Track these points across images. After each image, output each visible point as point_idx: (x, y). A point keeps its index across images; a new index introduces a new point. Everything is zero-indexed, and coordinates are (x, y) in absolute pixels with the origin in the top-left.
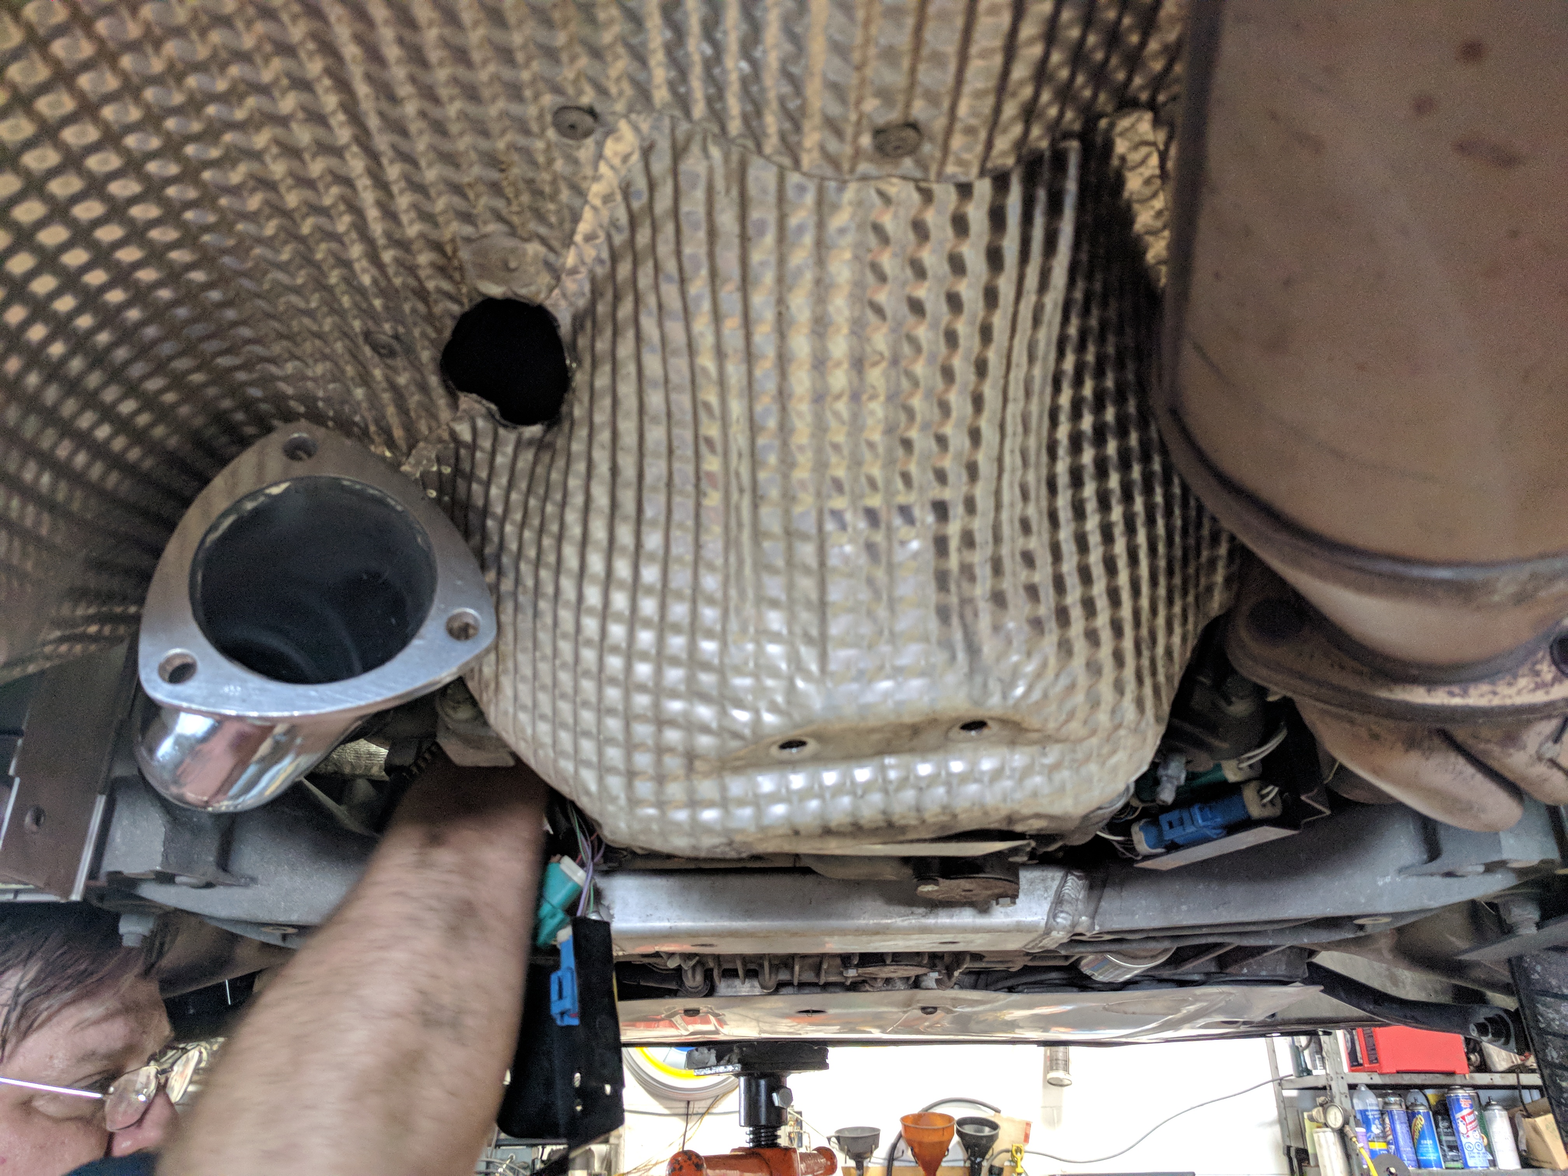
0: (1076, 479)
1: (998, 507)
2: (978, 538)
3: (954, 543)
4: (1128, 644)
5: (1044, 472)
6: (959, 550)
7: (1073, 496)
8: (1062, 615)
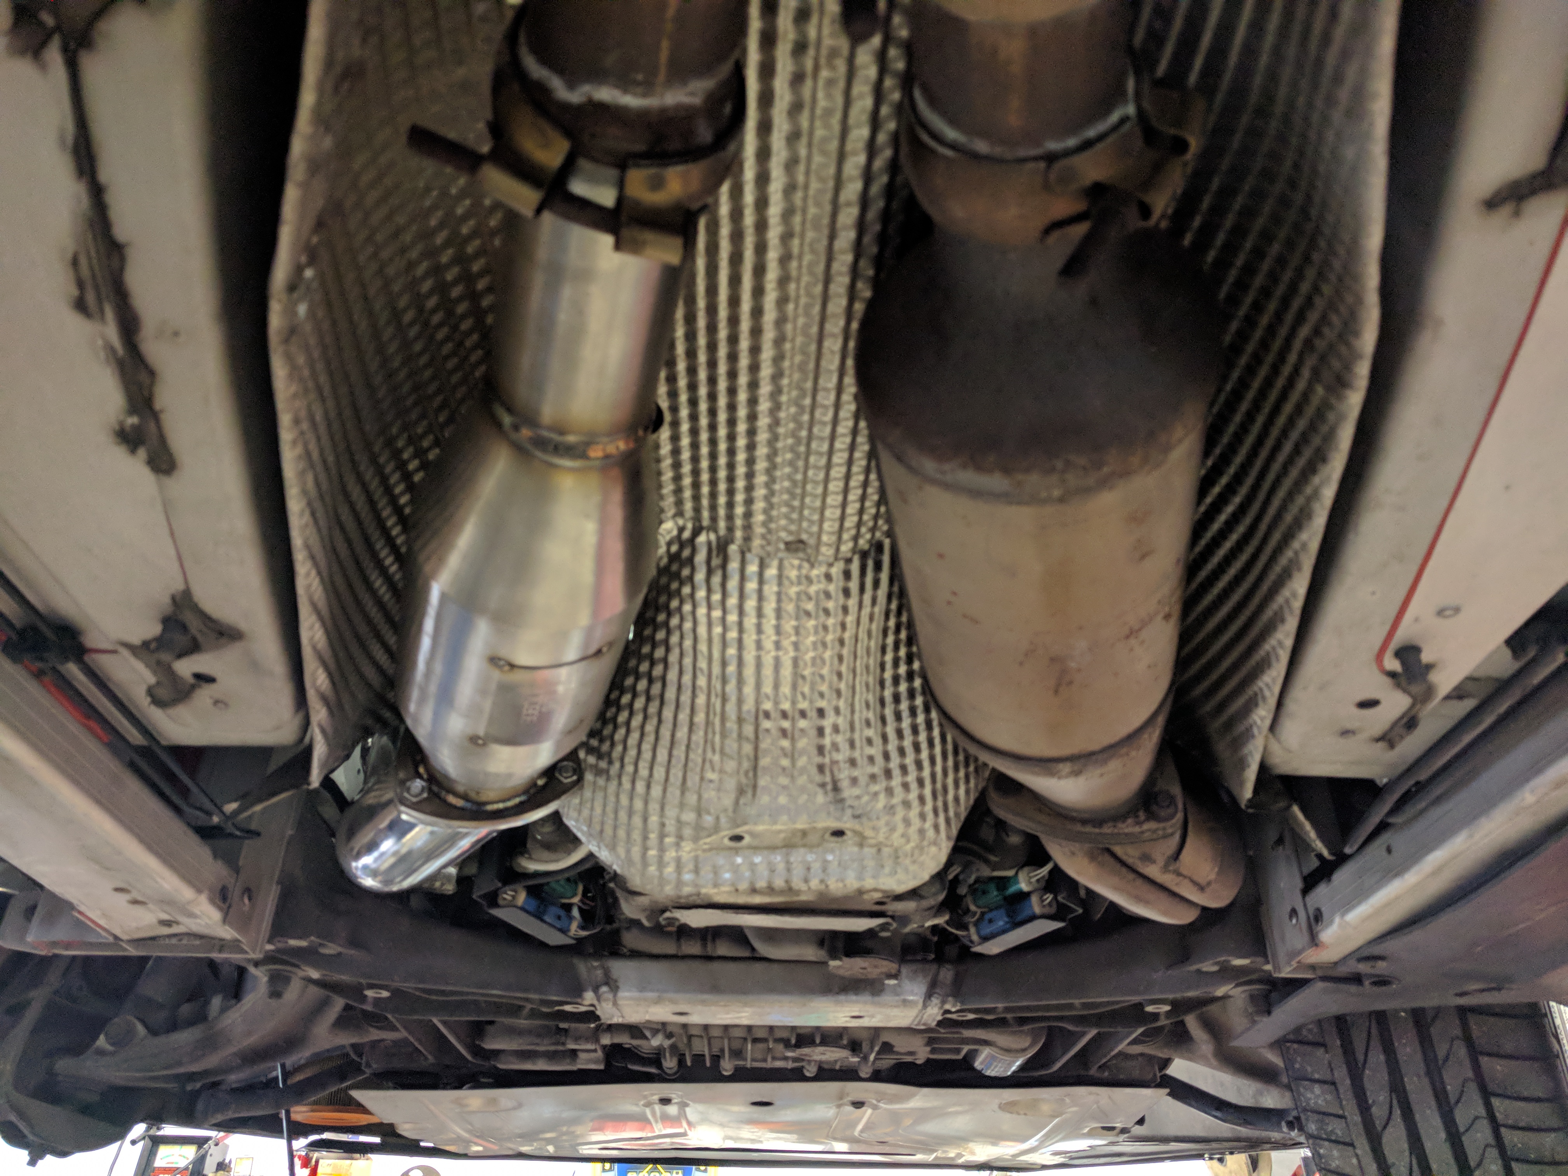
0: (897, 698)
1: (853, 712)
2: (841, 728)
3: (828, 731)
4: (928, 791)
5: (878, 694)
6: (831, 735)
7: (895, 709)
8: (888, 773)
